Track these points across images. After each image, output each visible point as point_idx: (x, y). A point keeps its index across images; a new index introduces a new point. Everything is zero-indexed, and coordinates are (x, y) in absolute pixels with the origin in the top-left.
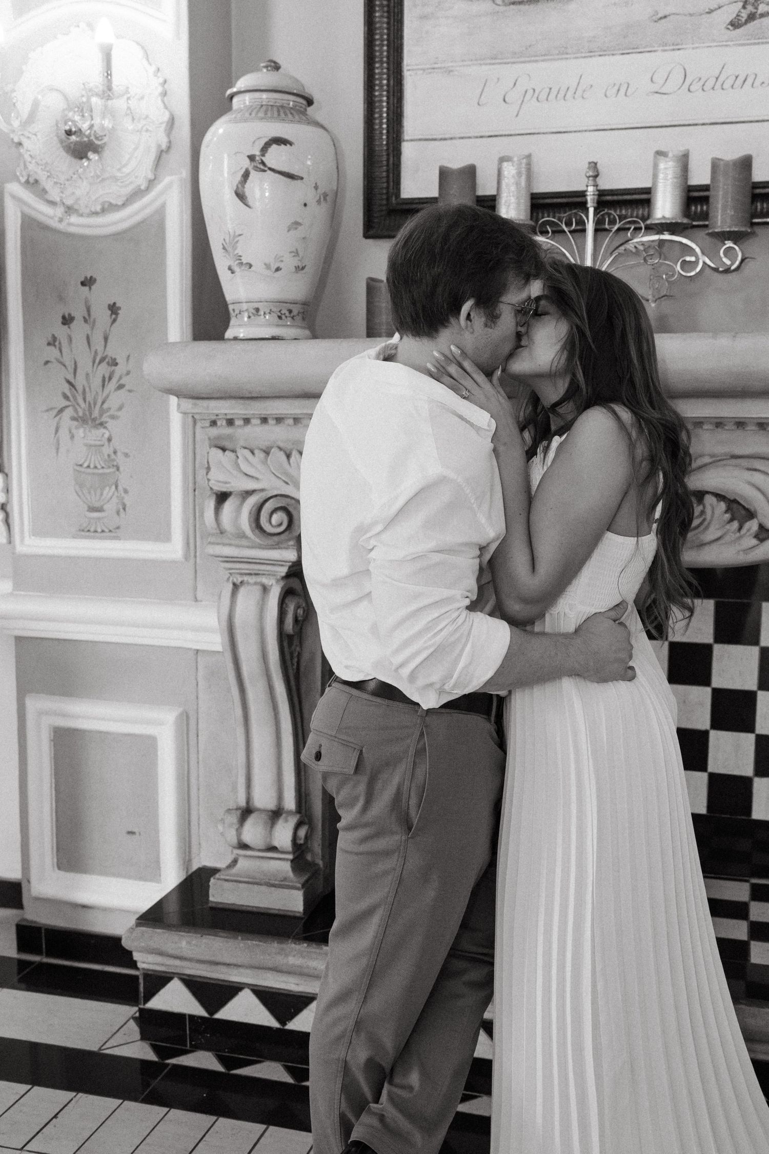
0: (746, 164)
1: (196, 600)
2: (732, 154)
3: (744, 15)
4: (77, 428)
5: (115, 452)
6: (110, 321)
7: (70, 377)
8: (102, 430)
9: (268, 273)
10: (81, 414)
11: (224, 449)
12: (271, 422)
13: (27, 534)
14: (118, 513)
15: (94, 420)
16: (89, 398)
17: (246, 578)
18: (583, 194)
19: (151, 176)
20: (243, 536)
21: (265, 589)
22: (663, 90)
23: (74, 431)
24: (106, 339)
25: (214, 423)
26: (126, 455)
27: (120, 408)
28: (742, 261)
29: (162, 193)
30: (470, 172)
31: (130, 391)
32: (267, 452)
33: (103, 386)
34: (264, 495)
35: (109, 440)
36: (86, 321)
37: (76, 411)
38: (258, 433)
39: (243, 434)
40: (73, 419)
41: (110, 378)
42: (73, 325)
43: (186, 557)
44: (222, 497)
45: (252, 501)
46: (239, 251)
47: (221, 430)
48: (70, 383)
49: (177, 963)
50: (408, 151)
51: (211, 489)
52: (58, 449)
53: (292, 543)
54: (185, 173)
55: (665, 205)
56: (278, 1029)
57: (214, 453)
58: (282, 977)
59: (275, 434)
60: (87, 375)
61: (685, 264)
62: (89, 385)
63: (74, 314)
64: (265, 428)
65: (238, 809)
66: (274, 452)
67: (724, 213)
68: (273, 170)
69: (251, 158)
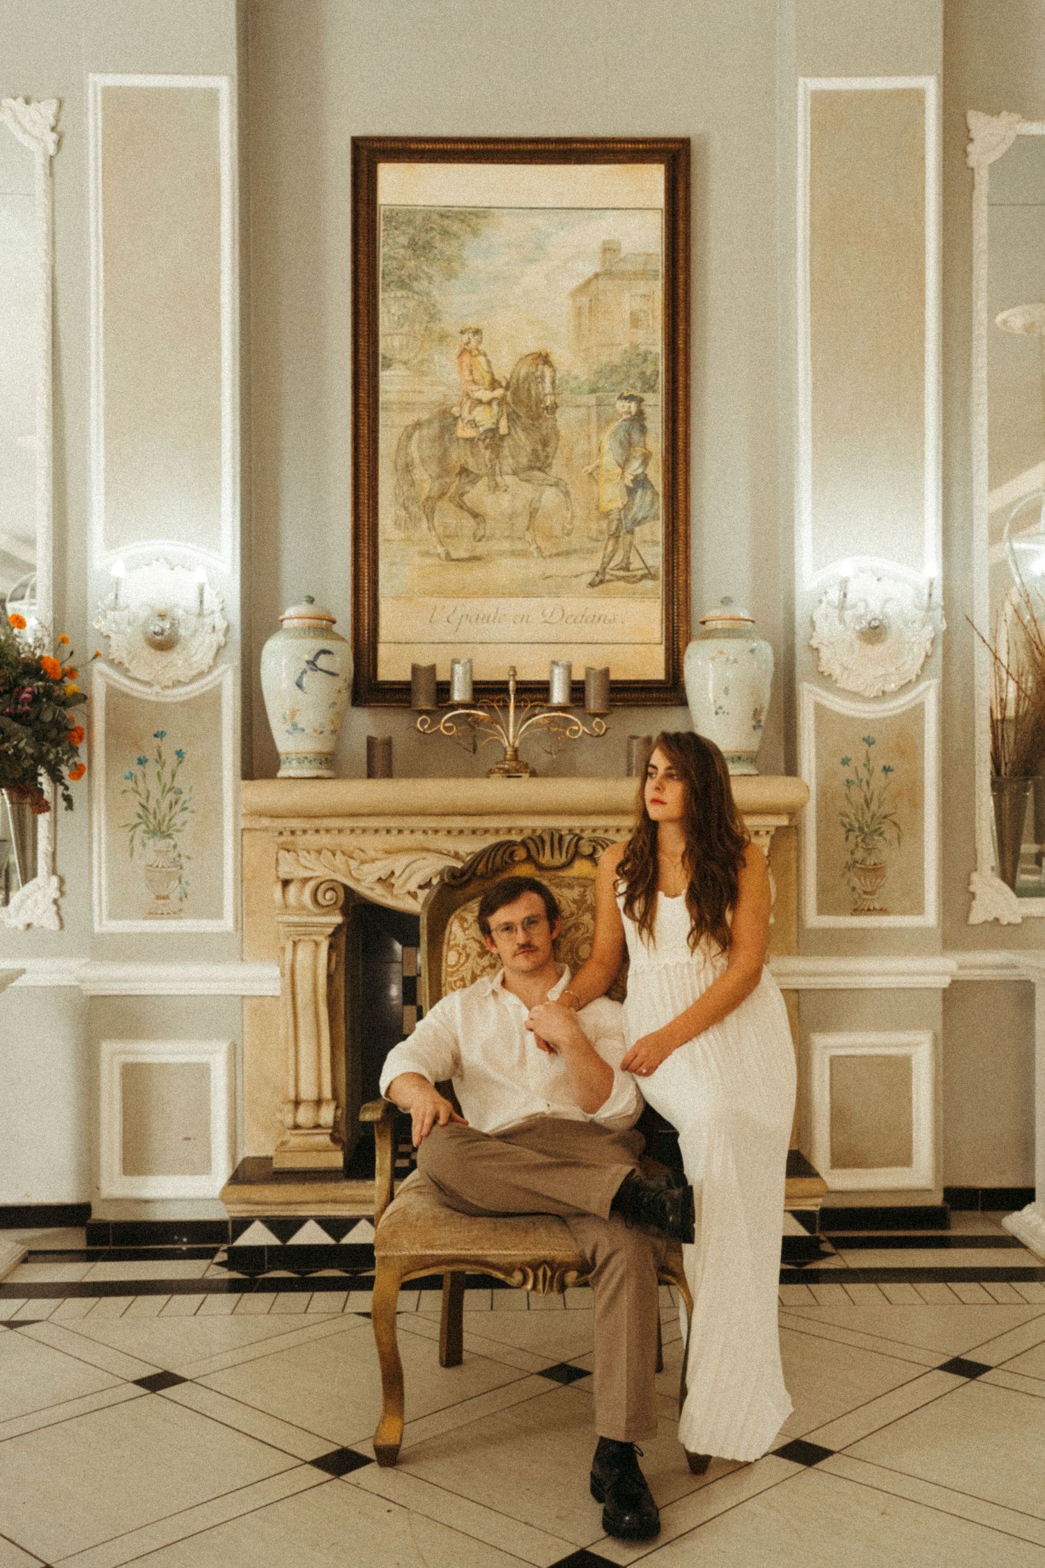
0: (606, 672)
1: (242, 959)
2: (599, 666)
3: (597, 579)
4: (149, 838)
5: (179, 856)
6: (177, 762)
7: (144, 802)
8: (168, 840)
9: (315, 735)
10: (151, 828)
11: (288, 851)
13: (104, 917)
14: (181, 899)
15: (163, 832)
16: (159, 817)
17: (302, 937)
18: (507, 683)
19: (212, 663)
20: (303, 908)
21: (317, 944)
22: (551, 621)
23: (146, 841)
24: (173, 776)
25: (281, 833)
26: (189, 858)
27: (184, 824)
28: (606, 730)
29: (219, 676)
30: (432, 669)
31: (192, 812)
32: (319, 852)
33: (171, 808)
34: (319, 880)
35: (175, 846)
36: (157, 761)
37: (148, 827)
38: (312, 840)
39: (301, 840)
40: (145, 832)
41: (176, 803)
42: (147, 765)
43: (236, 930)
44: (286, 883)
45: (311, 884)
46: (297, 721)
47: (286, 838)
48: (143, 807)
49: (260, 1208)
50: (383, 650)
51: (278, 878)
52: (132, 855)
53: (337, 911)
54: (237, 662)
55: (559, 695)
56: (334, 1245)
57: (282, 853)
58: (338, 1207)
59: (325, 840)
60: (157, 801)
61: (571, 730)
62: (159, 808)
63: (147, 757)
64: (317, 837)
65: (290, 1101)
66: (325, 851)
67: (594, 701)
68: (321, 670)
69: (308, 662)
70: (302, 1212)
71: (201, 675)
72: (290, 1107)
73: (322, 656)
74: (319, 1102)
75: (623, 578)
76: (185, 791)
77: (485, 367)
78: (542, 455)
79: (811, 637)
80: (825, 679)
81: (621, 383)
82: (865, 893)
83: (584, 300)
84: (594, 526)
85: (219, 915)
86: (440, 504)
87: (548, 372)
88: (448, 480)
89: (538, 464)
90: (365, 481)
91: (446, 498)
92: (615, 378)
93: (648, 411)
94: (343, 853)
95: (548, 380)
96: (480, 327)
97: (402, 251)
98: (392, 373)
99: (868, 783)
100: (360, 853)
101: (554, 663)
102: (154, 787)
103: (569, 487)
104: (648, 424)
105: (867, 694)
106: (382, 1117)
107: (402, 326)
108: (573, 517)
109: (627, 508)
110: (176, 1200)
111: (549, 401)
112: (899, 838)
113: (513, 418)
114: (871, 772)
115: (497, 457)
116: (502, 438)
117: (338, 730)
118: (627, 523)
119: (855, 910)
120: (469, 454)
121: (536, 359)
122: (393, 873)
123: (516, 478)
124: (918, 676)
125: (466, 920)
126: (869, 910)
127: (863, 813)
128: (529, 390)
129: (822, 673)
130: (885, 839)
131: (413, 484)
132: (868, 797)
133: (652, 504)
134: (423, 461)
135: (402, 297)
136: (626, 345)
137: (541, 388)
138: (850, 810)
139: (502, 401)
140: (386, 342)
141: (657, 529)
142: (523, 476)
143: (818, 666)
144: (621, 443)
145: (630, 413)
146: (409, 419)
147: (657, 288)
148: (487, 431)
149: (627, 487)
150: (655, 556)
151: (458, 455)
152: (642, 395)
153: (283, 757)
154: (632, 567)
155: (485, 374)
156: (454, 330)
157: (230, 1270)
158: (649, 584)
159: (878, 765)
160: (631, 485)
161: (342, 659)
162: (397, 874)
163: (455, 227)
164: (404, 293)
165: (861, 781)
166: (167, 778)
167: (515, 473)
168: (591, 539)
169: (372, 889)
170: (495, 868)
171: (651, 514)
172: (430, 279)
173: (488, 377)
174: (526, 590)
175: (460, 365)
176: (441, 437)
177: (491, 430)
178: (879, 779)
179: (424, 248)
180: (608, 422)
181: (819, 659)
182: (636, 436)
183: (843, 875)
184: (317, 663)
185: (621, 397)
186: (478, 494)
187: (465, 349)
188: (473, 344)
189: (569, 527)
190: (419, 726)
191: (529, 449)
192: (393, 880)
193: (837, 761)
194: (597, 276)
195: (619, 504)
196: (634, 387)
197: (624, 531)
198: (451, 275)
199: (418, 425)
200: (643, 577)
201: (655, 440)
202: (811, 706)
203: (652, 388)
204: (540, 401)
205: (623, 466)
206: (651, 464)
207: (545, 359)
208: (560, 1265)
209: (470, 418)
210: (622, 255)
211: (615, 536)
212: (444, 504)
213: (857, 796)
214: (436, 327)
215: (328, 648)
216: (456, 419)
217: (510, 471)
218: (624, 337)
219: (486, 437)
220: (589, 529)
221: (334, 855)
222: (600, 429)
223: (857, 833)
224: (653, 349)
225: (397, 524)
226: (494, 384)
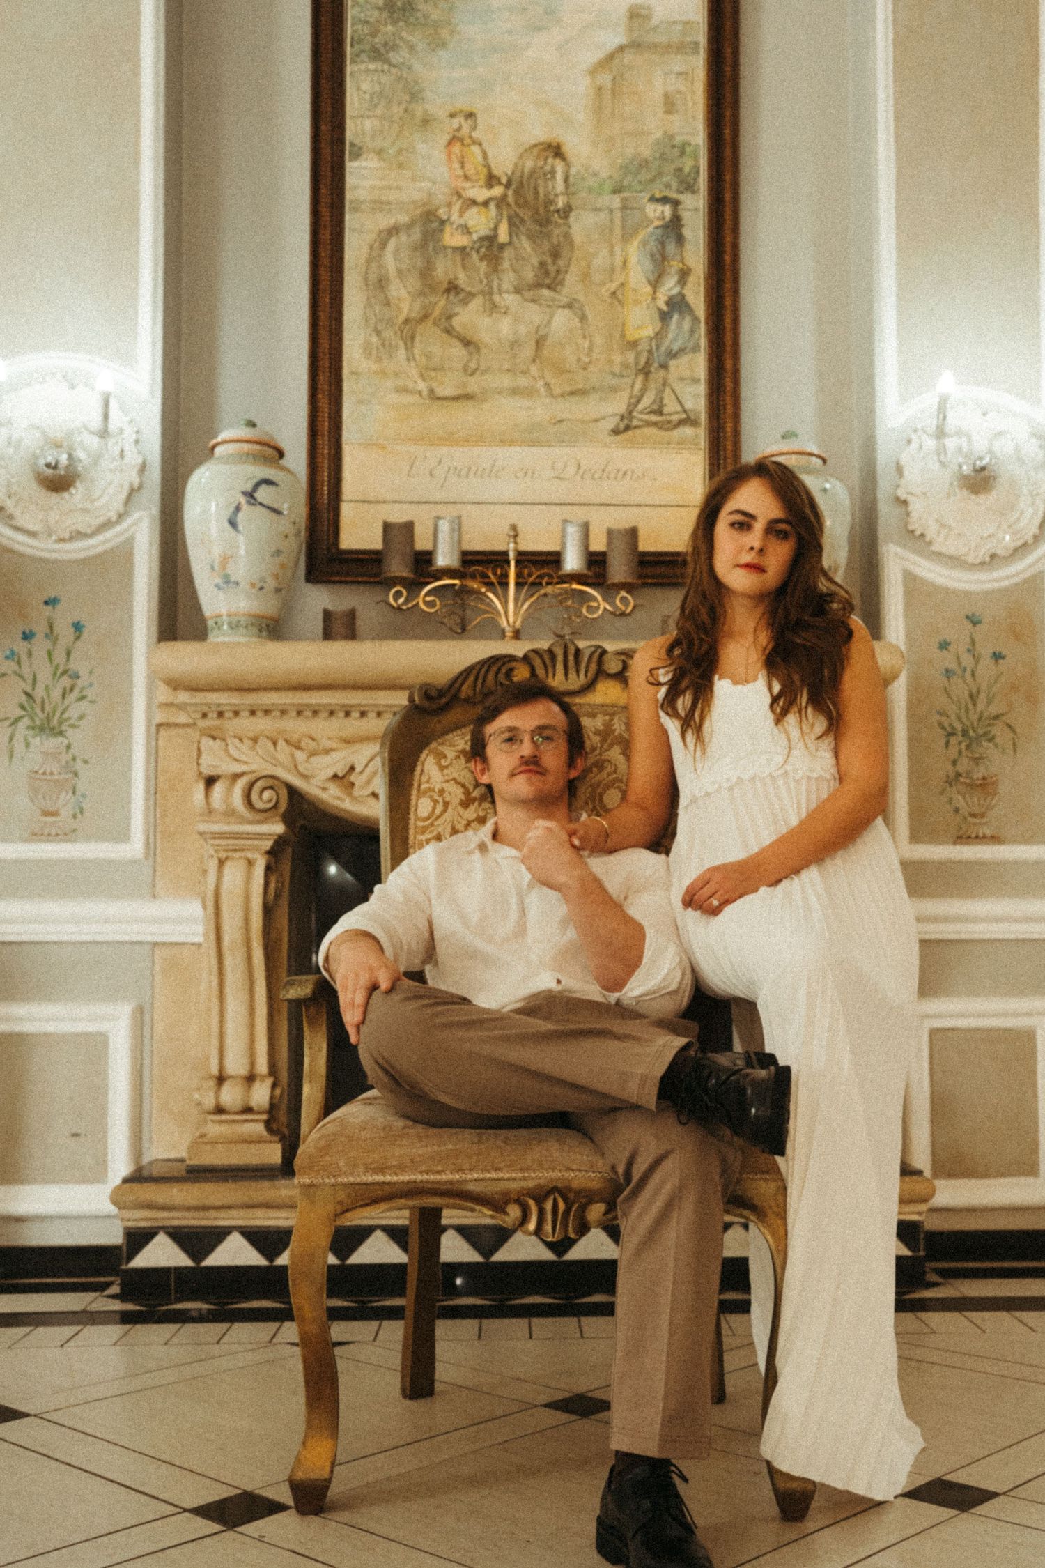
0: (633, 533)
1: (153, 893)
3: (622, 426)
4: (34, 737)
5: (74, 759)
6: (72, 639)
7: (29, 689)
8: (60, 739)
9: (253, 591)
10: (38, 723)
11: (214, 738)
12: (260, 714)
14: (74, 817)
15: (53, 729)
16: (47, 709)
17: (230, 854)
18: (505, 552)
19: (121, 511)
20: (233, 812)
21: (250, 863)
22: (562, 476)
23: (30, 739)
24: (68, 653)
25: (204, 716)
26: (86, 762)
27: (82, 717)
28: (634, 607)
29: (132, 526)
30: (409, 527)
31: (91, 702)
32: (255, 740)
33: (63, 697)
34: (255, 776)
35: (68, 747)
36: (47, 637)
37: (32, 719)
38: (246, 724)
39: (232, 724)
40: (29, 728)
41: (72, 690)
42: (34, 641)
43: (147, 855)
44: (210, 781)
45: (244, 781)
46: (228, 571)
47: (212, 722)
48: (27, 694)
49: (166, 1214)
50: (346, 510)
51: (200, 773)
52: (11, 756)
53: (278, 819)
54: (155, 510)
55: (572, 563)
56: (267, 1268)
57: (206, 743)
58: (271, 1213)
59: (262, 724)
60: (47, 689)
61: (589, 608)
62: (49, 697)
63: (35, 630)
64: (254, 720)
65: (211, 1077)
66: (262, 741)
67: (619, 571)
68: (261, 504)
69: (244, 493)
70: (223, 1220)
71: (107, 525)
72: (212, 1083)
73: (263, 487)
74: (250, 1079)
75: (655, 424)
76: (83, 673)
77: (480, 158)
78: (552, 269)
79: (898, 486)
80: (916, 539)
81: (652, 180)
82: (973, 815)
83: (605, 79)
84: (618, 358)
85: (123, 836)
86: (420, 329)
87: (559, 167)
88: (433, 299)
89: (547, 281)
90: (325, 299)
91: (430, 322)
92: (645, 175)
93: (686, 216)
94: (286, 741)
95: (559, 176)
96: (475, 111)
97: (376, 13)
98: (364, 164)
99: (973, 675)
100: (310, 741)
101: (567, 521)
103: (587, 308)
104: (686, 232)
105: (970, 559)
106: (314, 993)
107: (376, 106)
108: (591, 348)
109: (659, 336)
110: (59, 1217)
111: (560, 202)
112: (1014, 745)
113: (515, 222)
114: (977, 660)
115: (495, 270)
116: (502, 247)
118: (659, 356)
119: (958, 838)
120: (459, 263)
121: (545, 150)
122: (352, 768)
123: (518, 297)
124: (1036, 538)
125: (445, 757)
126: (977, 837)
127: (967, 711)
128: (535, 188)
129: (912, 532)
130: (996, 746)
131: (387, 303)
132: (974, 691)
133: (692, 331)
134: (400, 272)
135: (376, 71)
136: (659, 135)
137: (550, 187)
138: (951, 709)
139: (501, 202)
140: (356, 126)
141: (698, 364)
142: (530, 294)
143: (906, 524)
144: (652, 256)
145: (664, 218)
146: (385, 222)
147: (698, 65)
148: (482, 239)
149: (660, 310)
150: (697, 396)
151: (444, 268)
152: (681, 197)
153: (210, 623)
154: (666, 410)
155: (480, 168)
156: (442, 114)
157: (122, 1301)
158: (688, 431)
159: (986, 651)
160: (665, 308)
161: (294, 503)
162: (358, 769)
164: (379, 65)
165: (965, 670)
166: (60, 657)
167: (517, 291)
168: (614, 374)
169: (324, 789)
170: (486, 691)
171: (691, 344)
172: (412, 48)
173: (485, 171)
174: (531, 437)
175: (449, 156)
176: (424, 244)
177: (486, 238)
178: (986, 669)
179: (404, 10)
180: (635, 231)
181: (908, 514)
182: (671, 248)
183: (942, 793)
184: (256, 495)
185: (653, 199)
186: (469, 316)
187: (454, 137)
188: (465, 130)
189: (587, 360)
190: (391, 601)
191: (535, 261)
192: (352, 778)
193: (934, 642)
194: (621, 48)
195: (649, 331)
196: (668, 186)
197: (656, 365)
198: (438, 44)
199: (394, 230)
200: (681, 423)
201: (696, 253)
202: (899, 576)
203: (690, 188)
204: (549, 202)
205: (655, 284)
206: (692, 279)
207: (557, 151)
208: (579, 1192)
209: (462, 222)
210: (654, 22)
211: (645, 371)
212: (427, 330)
213: (960, 689)
214: (419, 111)
215: (271, 478)
216: (443, 222)
217: (512, 289)
218: (655, 125)
219: (481, 247)
220: (611, 362)
221: (275, 744)
222: (627, 237)
223: (960, 738)
224: (693, 141)
225: (367, 350)
226: (491, 180)
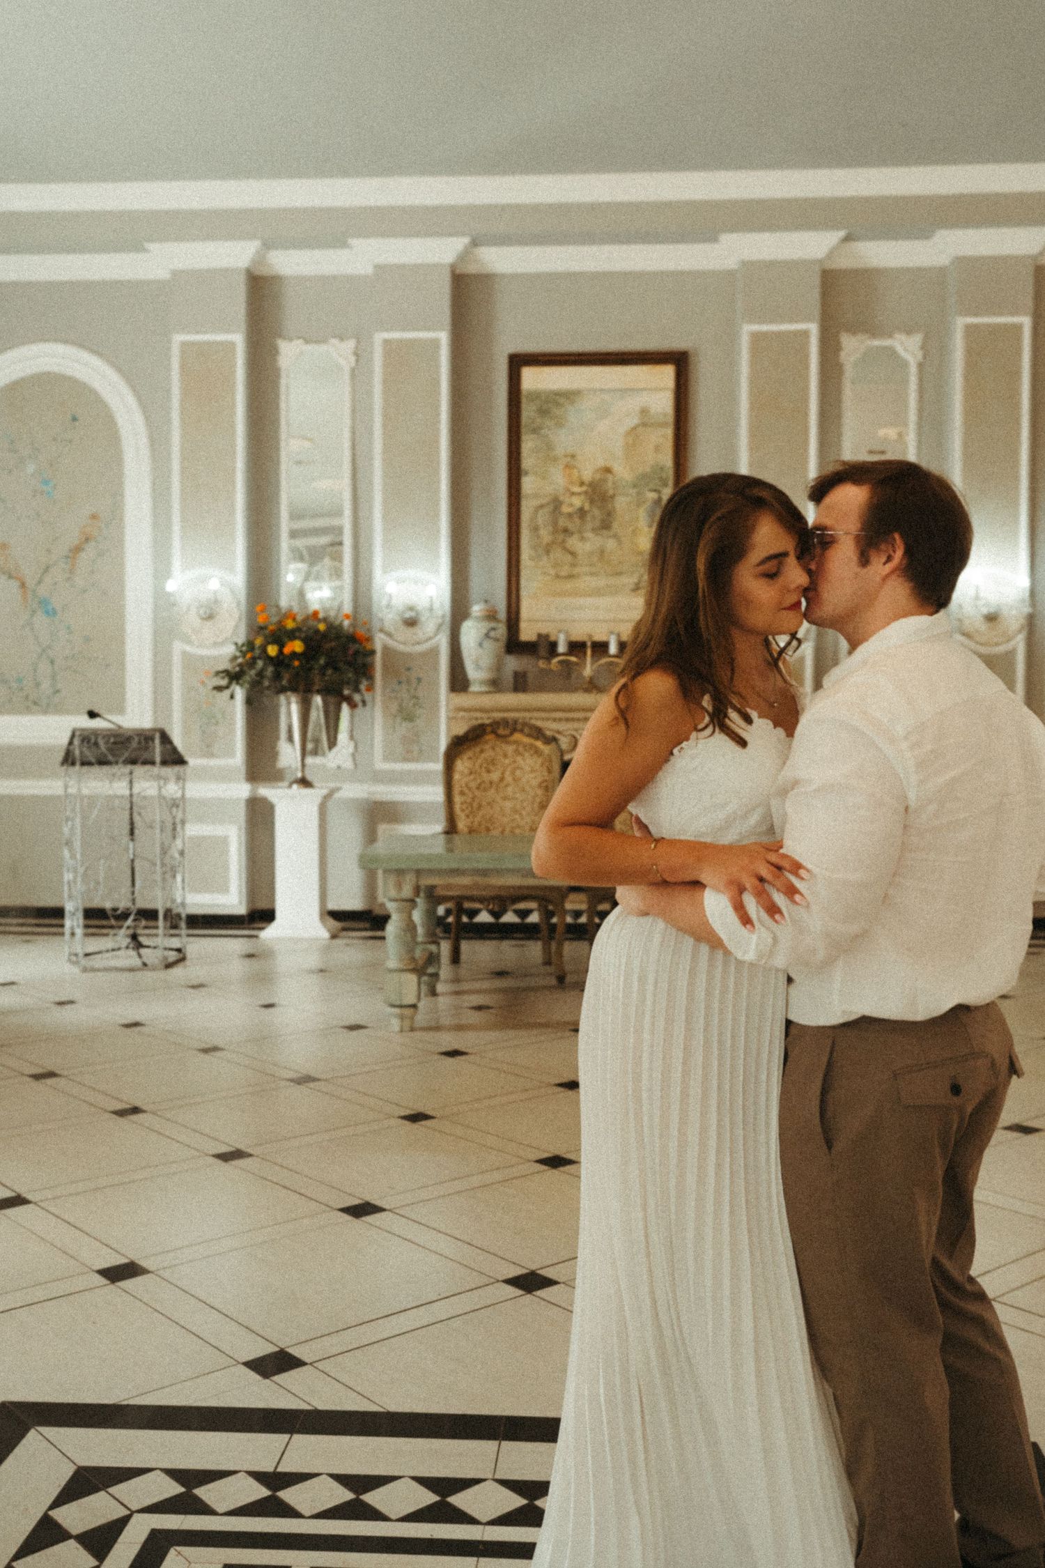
5: (418, 731)
6: (417, 684)
7: (400, 704)
8: (414, 723)
10: (405, 717)
13: (380, 761)
14: (419, 753)
15: (410, 719)
16: (408, 711)
18: (587, 642)
19: (435, 633)
22: (611, 609)
23: (402, 723)
24: (416, 690)
26: (423, 732)
27: (421, 715)
29: (439, 640)
30: (548, 635)
31: (424, 709)
33: (414, 707)
35: (416, 726)
36: (407, 683)
37: (403, 716)
40: (401, 719)
41: (417, 704)
42: (402, 684)
46: (478, 663)
50: (522, 625)
52: (395, 730)
54: (449, 632)
55: (613, 649)
60: (407, 703)
63: (402, 680)
68: (491, 637)
69: (485, 634)
71: (430, 638)
73: (492, 631)
76: (421, 698)
77: (577, 475)
78: (607, 521)
81: (650, 482)
83: (630, 439)
84: (634, 559)
85: (436, 761)
86: (552, 548)
87: (611, 477)
88: (558, 535)
89: (605, 526)
90: (514, 536)
91: (557, 545)
92: (647, 480)
95: (611, 482)
96: (575, 454)
97: (534, 414)
98: (529, 478)
101: (612, 633)
102: (405, 695)
103: (622, 538)
107: (534, 454)
108: (623, 555)
111: (611, 493)
113: (592, 502)
115: (584, 523)
116: (586, 512)
117: (498, 667)
120: (568, 520)
121: (605, 470)
123: (593, 533)
128: (601, 487)
131: (538, 537)
134: (544, 524)
135: (534, 438)
136: (652, 463)
137: (607, 486)
139: (586, 492)
140: (526, 462)
142: (597, 532)
144: (649, 515)
145: (654, 498)
146: (536, 503)
147: (669, 432)
148: (578, 509)
151: (562, 522)
152: (661, 489)
153: (471, 682)
155: (577, 478)
156: (562, 456)
161: (502, 631)
163: (562, 400)
164: (535, 436)
166: (412, 691)
167: (593, 531)
168: (632, 565)
172: (549, 428)
173: (579, 480)
174: (598, 592)
175: (564, 474)
176: (554, 512)
177: (580, 508)
179: (546, 412)
180: (642, 503)
184: (489, 635)
185: (651, 490)
186: (573, 542)
187: (566, 466)
188: (571, 462)
189: (621, 560)
190: (541, 665)
191: (600, 518)
194: (637, 426)
196: (656, 485)
198: (560, 425)
199: (542, 506)
203: (666, 485)
204: (606, 492)
205: (650, 527)
207: (608, 470)
209: (569, 502)
210: (652, 414)
212: (556, 548)
214: (552, 455)
215: (494, 627)
216: (562, 502)
217: (590, 530)
218: (651, 458)
219: (578, 512)
222: (638, 505)
224: (666, 461)
225: (530, 557)
226: (582, 484)
